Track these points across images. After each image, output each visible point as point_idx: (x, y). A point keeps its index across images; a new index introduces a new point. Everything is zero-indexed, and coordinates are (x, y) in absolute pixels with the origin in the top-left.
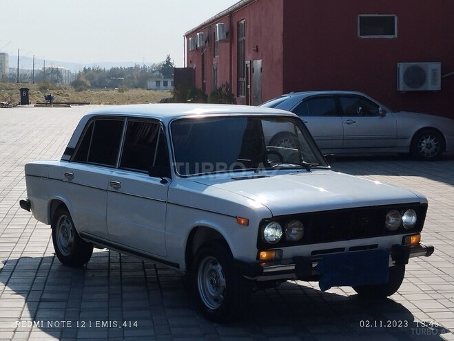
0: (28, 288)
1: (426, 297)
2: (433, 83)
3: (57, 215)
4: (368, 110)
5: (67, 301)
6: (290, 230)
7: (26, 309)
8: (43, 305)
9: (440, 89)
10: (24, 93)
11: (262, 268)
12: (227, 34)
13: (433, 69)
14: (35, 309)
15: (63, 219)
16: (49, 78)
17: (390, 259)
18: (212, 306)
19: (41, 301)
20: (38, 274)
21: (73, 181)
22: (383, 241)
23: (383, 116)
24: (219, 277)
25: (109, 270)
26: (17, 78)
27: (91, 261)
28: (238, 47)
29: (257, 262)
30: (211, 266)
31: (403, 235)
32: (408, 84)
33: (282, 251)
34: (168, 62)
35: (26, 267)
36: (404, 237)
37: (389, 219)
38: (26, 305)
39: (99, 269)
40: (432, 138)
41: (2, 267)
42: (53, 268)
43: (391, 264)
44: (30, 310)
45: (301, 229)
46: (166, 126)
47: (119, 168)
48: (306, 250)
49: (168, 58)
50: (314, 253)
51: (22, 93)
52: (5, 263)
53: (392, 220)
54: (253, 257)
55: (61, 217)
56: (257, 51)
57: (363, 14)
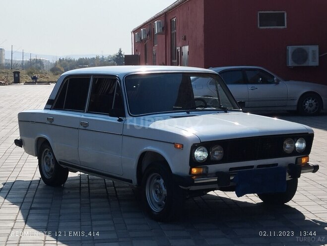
0: (21, 200)
1: (313, 203)
2: (313, 61)
3: (42, 149)
4: (267, 80)
5: (50, 209)
6: (214, 153)
7: (20, 214)
8: (32, 211)
9: (318, 65)
10: (17, 75)
11: (193, 180)
12: (163, 28)
13: (313, 50)
14: (27, 214)
15: (46, 151)
16: (34, 66)
17: (287, 174)
18: (156, 209)
19: (31, 209)
20: (28, 192)
21: (53, 123)
22: (282, 161)
23: (277, 83)
24: (162, 188)
25: (80, 188)
26: (11, 66)
27: (67, 183)
28: (171, 38)
29: (190, 176)
30: (156, 181)
31: (296, 157)
32: (295, 61)
33: (207, 168)
34: (120, 54)
35: (20, 187)
36: (297, 159)
37: (285, 145)
38: (20, 212)
39: (73, 188)
40: (313, 99)
41: (2, 187)
42: (40, 187)
43: (288, 178)
44: (23, 215)
45: (221, 152)
46: (122, 80)
47: (87, 112)
48: (225, 167)
49: (120, 51)
50: (231, 169)
51: (15, 76)
52: (4, 184)
53: (288, 146)
54: (187, 172)
55: (45, 150)
56: (185, 39)
57: (262, 11)
